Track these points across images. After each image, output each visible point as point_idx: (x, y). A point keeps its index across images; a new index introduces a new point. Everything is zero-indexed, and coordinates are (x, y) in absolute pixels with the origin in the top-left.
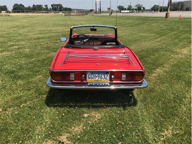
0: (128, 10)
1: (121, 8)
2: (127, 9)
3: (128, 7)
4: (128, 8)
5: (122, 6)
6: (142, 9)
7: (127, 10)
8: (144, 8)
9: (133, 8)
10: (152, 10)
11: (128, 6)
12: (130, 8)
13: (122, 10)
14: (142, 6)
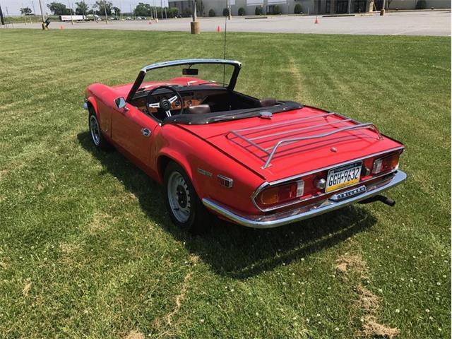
0: (79, 14)
1: (60, 11)
2: (75, 11)
3: (77, 6)
4: (77, 10)
5: (60, 4)
6: (113, 11)
7: (77, 14)
8: (117, 10)
9: (89, 9)
10: (137, 16)
11: (77, 3)
12: (81, 10)
13: (63, 14)
14: (111, 4)
